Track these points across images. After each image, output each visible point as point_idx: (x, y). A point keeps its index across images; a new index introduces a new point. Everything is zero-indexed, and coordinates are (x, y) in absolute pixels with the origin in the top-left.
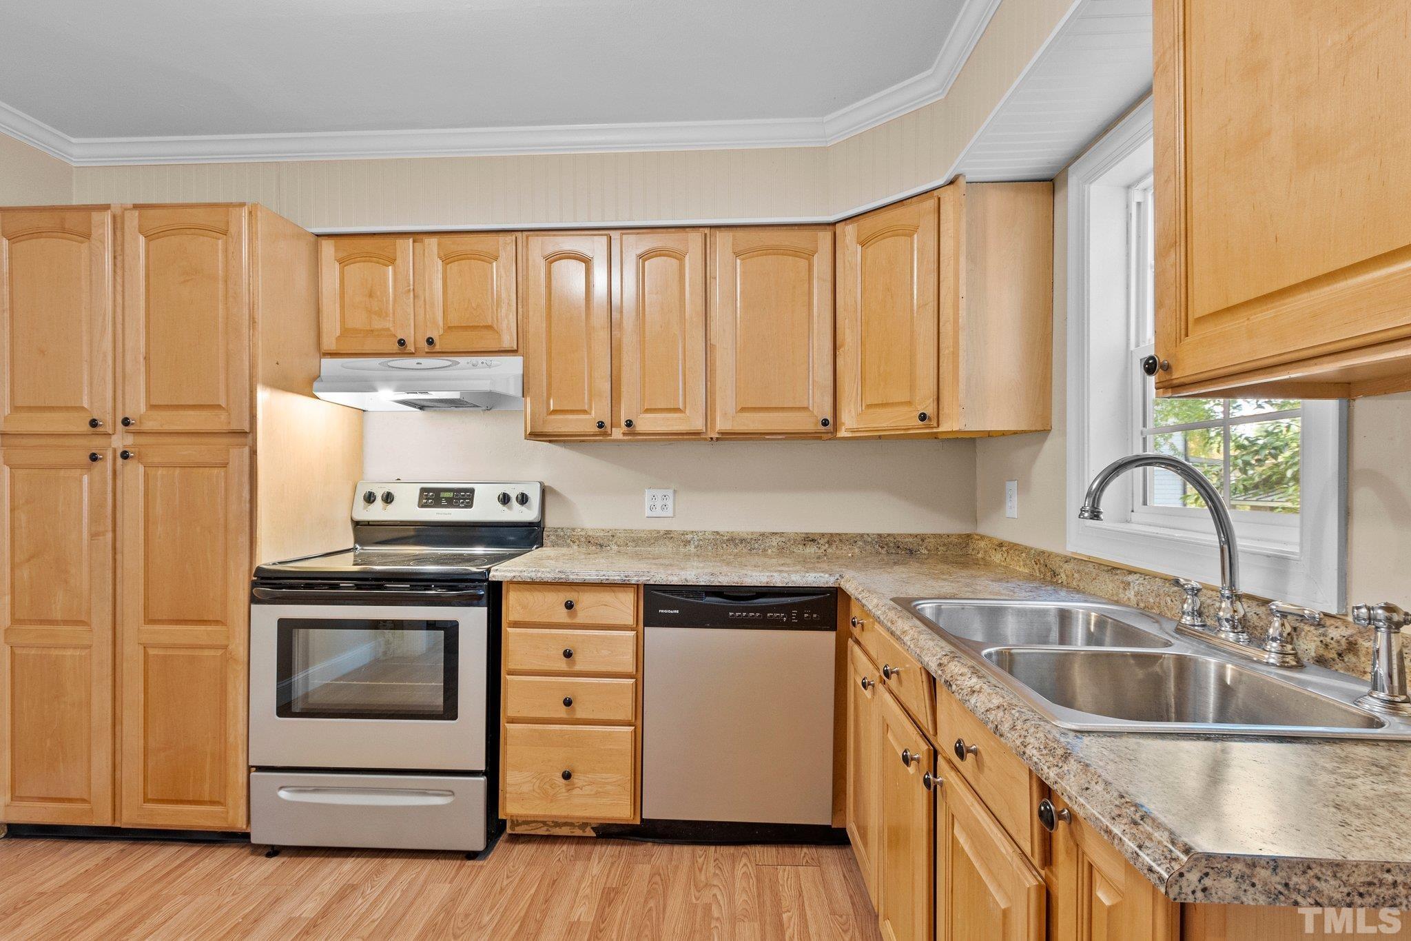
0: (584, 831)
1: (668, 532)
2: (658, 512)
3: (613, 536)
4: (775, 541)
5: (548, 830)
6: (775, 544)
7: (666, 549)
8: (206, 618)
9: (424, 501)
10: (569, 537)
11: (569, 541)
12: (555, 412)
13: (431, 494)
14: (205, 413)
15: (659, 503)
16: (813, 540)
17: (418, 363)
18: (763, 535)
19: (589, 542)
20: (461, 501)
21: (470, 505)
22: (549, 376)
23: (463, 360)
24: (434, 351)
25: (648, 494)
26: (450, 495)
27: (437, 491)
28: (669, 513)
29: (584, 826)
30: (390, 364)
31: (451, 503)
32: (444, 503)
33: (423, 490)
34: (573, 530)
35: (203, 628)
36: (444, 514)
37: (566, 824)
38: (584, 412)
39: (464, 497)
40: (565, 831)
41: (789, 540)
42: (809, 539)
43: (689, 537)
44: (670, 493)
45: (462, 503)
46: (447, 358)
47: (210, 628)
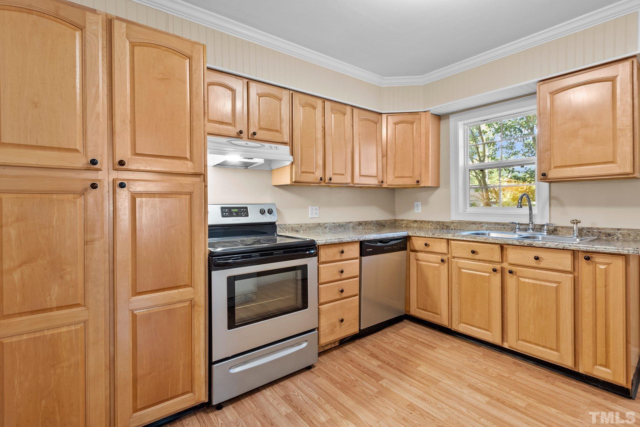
0: (335, 344)
1: (319, 224)
2: (314, 216)
3: (301, 227)
4: (351, 225)
5: (323, 349)
6: (351, 226)
7: (320, 230)
8: (178, 285)
9: (224, 214)
10: (285, 228)
11: (285, 230)
12: (303, 172)
13: (227, 210)
14: (177, 162)
15: (314, 212)
16: (361, 224)
17: (246, 144)
18: (347, 223)
19: (293, 230)
20: (243, 213)
21: (247, 215)
22: (301, 157)
23: (267, 145)
24: (253, 138)
25: (310, 208)
26: (236, 210)
27: (230, 209)
28: (318, 216)
29: (334, 343)
30: (232, 142)
31: (238, 215)
32: (234, 214)
33: (222, 208)
34: (285, 225)
35: (176, 291)
36: (236, 220)
37: (329, 344)
38: (314, 173)
39: (243, 211)
40: (329, 347)
41: (355, 225)
42: (360, 224)
43: (326, 225)
44: (318, 207)
45: (243, 214)
46: (260, 143)
47: (181, 290)
